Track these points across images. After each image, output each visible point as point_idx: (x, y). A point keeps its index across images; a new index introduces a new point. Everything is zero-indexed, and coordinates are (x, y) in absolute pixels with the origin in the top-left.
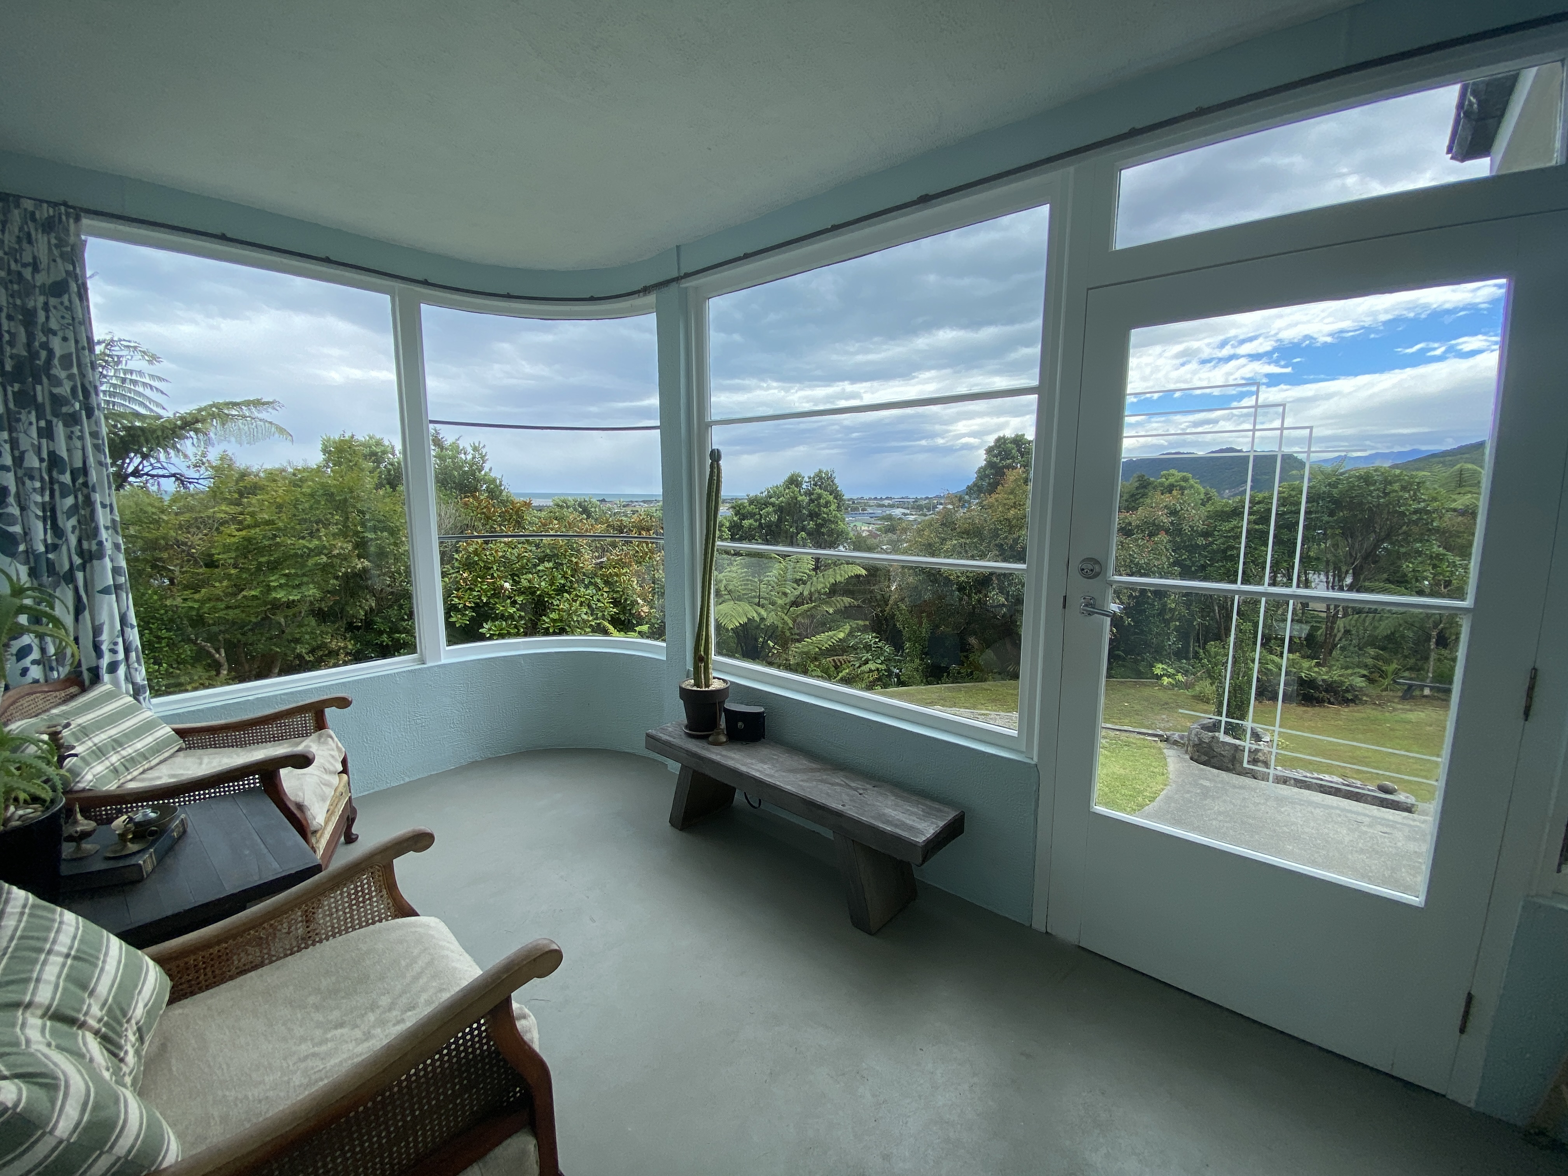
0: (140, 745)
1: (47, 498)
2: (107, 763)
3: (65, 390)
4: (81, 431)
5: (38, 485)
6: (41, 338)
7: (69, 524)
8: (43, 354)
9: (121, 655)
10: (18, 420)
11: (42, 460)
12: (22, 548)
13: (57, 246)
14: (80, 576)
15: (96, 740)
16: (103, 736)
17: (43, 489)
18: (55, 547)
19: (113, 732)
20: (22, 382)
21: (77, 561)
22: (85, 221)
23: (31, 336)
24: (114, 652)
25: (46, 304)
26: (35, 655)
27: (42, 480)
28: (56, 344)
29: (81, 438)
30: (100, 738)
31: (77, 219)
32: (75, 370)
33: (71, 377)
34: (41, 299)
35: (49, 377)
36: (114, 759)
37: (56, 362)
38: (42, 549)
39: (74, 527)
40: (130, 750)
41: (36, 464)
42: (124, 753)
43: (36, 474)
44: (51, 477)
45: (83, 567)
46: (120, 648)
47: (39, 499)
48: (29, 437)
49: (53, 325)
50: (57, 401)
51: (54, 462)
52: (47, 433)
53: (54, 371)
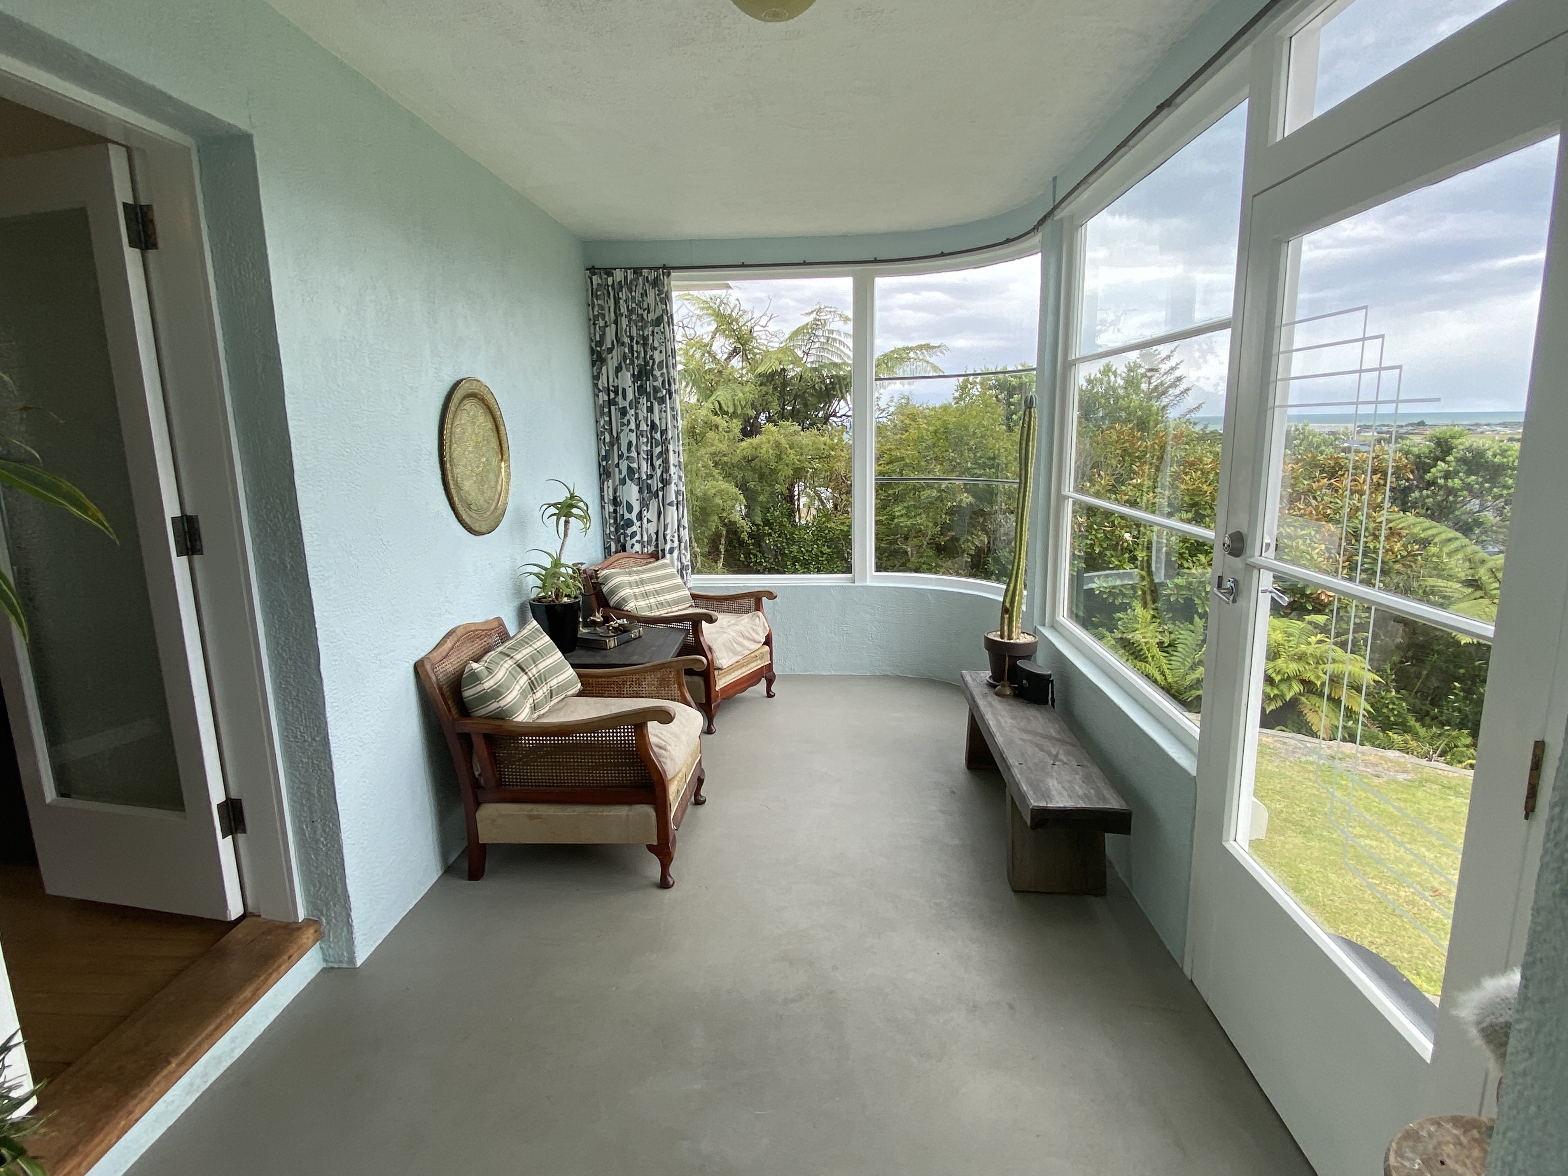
0: (668, 597)
1: (649, 448)
2: (647, 602)
3: (658, 384)
4: (666, 407)
5: (645, 440)
6: (650, 353)
7: (657, 463)
8: (651, 362)
9: (676, 543)
10: (639, 403)
11: (647, 425)
12: (636, 476)
13: (658, 295)
14: (660, 493)
15: (646, 588)
16: (651, 587)
17: (647, 442)
18: (651, 477)
19: (657, 586)
20: (641, 380)
21: (660, 485)
22: (674, 274)
23: (645, 352)
24: (672, 541)
25: (653, 332)
26: (638, 538)
27: (647, 437)
28: (656, 354)
29: (665, 411)
30: (649, 588)
31: (669, 275)
32: (665, 370)
33: (662, 374)
34: (651, 329)
35: (653, 375)
36: (652, 600)
37: (656, 366)
38: (645, 477)
39: (660, 465)
40: (662, 598)
41: (645, 428)
42: (659, 599)
43: (645, 433)
44: (652, 436)
45: (663, 488)
46: (676, 539)
47: (645, 448)
48: (643, 412)
49: (656, 344)
50: (656, 390)
51: (653, 426)
52: (650, 410)
53: (655, 372)
